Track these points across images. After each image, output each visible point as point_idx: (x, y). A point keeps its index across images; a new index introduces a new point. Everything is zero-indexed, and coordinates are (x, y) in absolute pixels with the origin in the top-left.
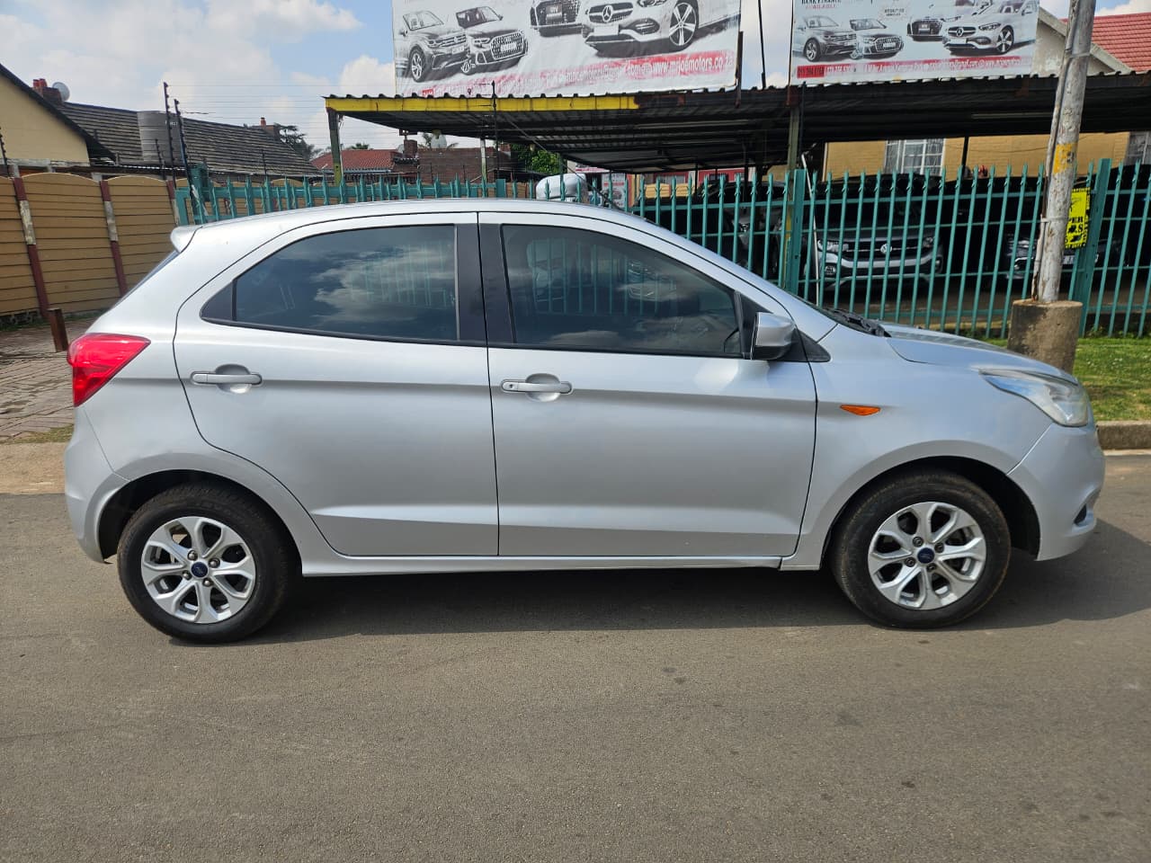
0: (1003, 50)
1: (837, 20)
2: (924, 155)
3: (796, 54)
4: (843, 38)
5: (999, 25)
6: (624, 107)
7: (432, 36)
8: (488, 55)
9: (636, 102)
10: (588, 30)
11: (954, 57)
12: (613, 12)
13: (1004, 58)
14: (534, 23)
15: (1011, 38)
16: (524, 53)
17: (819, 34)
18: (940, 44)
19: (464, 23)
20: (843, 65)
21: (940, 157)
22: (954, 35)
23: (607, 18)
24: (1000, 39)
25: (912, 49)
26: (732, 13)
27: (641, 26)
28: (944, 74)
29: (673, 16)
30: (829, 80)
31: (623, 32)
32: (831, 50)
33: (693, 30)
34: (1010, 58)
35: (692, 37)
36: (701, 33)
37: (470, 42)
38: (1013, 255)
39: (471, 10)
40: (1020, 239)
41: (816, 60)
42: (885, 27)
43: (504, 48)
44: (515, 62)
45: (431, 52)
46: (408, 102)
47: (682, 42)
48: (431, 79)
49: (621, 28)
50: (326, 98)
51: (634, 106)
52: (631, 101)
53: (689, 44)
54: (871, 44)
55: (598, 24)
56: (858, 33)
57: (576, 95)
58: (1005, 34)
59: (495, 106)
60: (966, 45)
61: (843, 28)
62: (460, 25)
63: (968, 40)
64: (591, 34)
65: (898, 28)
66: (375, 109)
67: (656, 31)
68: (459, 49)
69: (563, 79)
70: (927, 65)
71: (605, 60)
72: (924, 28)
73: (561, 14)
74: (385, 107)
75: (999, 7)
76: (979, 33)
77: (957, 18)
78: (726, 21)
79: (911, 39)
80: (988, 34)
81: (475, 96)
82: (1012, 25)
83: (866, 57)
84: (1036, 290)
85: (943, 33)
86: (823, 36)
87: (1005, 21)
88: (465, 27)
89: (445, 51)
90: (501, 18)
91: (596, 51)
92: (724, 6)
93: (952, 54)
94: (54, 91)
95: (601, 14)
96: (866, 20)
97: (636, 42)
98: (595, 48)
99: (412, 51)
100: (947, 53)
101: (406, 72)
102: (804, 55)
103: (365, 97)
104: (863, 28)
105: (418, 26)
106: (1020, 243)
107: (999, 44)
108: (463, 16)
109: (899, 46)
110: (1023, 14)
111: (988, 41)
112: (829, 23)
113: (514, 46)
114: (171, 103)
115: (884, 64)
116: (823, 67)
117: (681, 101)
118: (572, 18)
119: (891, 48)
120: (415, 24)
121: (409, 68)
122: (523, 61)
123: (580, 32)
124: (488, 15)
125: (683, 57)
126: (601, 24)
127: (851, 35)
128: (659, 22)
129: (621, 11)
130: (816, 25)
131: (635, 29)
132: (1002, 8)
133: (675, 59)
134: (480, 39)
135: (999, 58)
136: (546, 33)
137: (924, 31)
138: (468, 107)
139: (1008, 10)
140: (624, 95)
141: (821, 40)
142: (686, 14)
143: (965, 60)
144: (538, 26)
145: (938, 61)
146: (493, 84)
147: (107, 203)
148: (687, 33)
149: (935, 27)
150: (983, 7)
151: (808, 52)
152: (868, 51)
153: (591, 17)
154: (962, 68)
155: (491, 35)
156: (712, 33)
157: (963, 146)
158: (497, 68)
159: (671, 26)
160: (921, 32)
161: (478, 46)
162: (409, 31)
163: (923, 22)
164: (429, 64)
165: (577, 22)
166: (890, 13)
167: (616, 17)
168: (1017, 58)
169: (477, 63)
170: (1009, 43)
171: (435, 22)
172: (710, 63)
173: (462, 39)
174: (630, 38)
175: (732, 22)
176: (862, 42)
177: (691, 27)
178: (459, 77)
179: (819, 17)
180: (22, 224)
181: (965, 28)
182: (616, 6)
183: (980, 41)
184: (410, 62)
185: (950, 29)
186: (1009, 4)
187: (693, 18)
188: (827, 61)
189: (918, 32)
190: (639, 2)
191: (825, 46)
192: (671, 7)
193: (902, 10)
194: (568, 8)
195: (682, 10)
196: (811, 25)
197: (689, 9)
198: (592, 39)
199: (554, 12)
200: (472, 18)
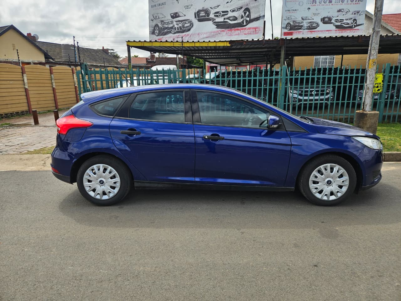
0: (353, 27)
1: (297, 17)
2: (328, 61)
3: (283, 28)
4: (299, 23)
5: (352, 19)
6: (225, 45)
7: (162, 21)
8: (180, 27)
9: (229, 44)
10: (213, 20)
11: (337, 29)
12: (222, 14)
13: (354, 30)
14: (195, 17)
15: (356, 23)
16: (192, 27)
17: (291, 21)
18: (332, 25)
19: (173, 17)
20: (299, 32)
21: (333, 61)
22: (337, 22)
23: (220, 16)
24: (352, 23)
25: (322, 26)
26: (262, 15)
27: (231, 19)
28: (334, 35)
29: (242, 15)
30: (294, 37)
31: (225, 20)
32: (294, 27)
33: (249, 20)
34: (356, 29)
35: (248, 22)
36: (252, 21)
37: (175, 23)
38: (357, 95)
39: (175, 13)
40: (360, 90)
41: (289, 30)
42: (313, 19)
43: (186, 25)
44: (189, 30)
45: (161, 26)
46: (153, 43)
47: (245, 24)
48: (161, 35)
50: (127, 42)
51: (229, 45)
52: (228, 43)
53: (247, 24)
54: (309, 25)
56: (304, 21)
57: (209, 41)
58: (354, 22)
59: (182, 44)
60: (341, 25)
61: (299, 19)
62: (171, 18)
63: (341, 24)
64: (214, 21)
65: (318, 19)
66: (143, 45)
67: (236, 20)
68: (171, 26)
69: (205, 36)
70: (327, 32)
71: (219, 29)
72: (326, 19)
73: (205, 14)
74: (146, 45)
75: (352, 12)
76: (345, 21)
77: (337, 16)
78: (260, 17)
79: (322, 23)
80: (348, 21)
81: (176, 41)
82: (357, 19)
83: (307, 29)
84: (364, 107)
85: (333, 21)
86: (292, 22)
87: (354, 17)
89: (166, 26)
90: (185, 16)
91: (216, 27)
92: (259, 12)
93: (336, 28)
94: (34, 37)
95: (218, 14)
96: (307, 17)
97: (230, 24)
98: (216, 25)
99: (155, 26)
100: (334, 28)
102: (286, 28)
103: (140, 41)
104: (306, 19)
105: (157, 18)
107: (352, 25)
108: (172, 15)
109: (318, 25)
110: (360, 15)
111: (348, 24)
112: (294, 18)
113: (189, 24)
114: (76, 43)
115: (313, 31)
116: (292, 32)
117: (245, 43)
118: (208, 15)
119: (315, 26)
121: (154, 32)
122: (192, 30)
123: (211, 20)
124: (181, 14)
125: (245, 29)
126: (218, 18)
127: (302, 22)
128: (237, 17)
129: (225, 14)
130: (290, 18)
131: (229, 20)
133: (242, 29)
134: (178, 22)
135: (352, 30)
136: (200, 20)
137: (326, 21)
138: (173, 45)
139: (355, 14)
140: (226, 41)
141: (292, 23)
142: (246, 15)
143: (340, 30)
144: (197, 18)
145: (331, 30)
146: (182, 37)
147: (52, 75)
148: (247, 21)
149: (330, 19)
150: (346, 13)
151: (287, 27)
152: (307, 27)
154: (339, 33)
155: (181, 21)
156: (255, 21)
157: (341, 58)
158: (183, 32)
159: (241, 19)
161: (177, 25)
162: (154, 20)
164: (161, 30)
165: (210, 17)
166: (315, 14)
167: (223, 15)
168: (358, 29)
169: (177, 30)
170: (355, 25)
171: (163, 17)
172: (255, 31)
173: (172, 22)
174: (228, 22)
175: (262, 17)
176: (305, 24)
177: (248, 19)
178: (170, 35)
179: (291, 16)
180: (24, 82)
181: (340, 20)
182: (223, 12)
183: (345, 24)
184: (154, 30)
185: (335, 20)
186: (355, 11)
187: (249, 16)
188: (294, 30)
189: (324, 21)
190: (230, 11)
191: (293, 25)
192: (241, 12)
193: (319, 14)
194: (207, 12)
195: (245, 13)
196: (288, 19)
197: (248, 13)
198: (215, 22)
199: (202, 14)
200: (175, 15)
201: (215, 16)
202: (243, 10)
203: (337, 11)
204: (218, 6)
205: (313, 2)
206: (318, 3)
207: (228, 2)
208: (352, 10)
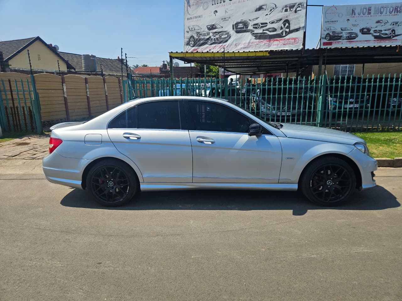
0: (392, 37)
1: (337, 28)
2: (348, 69)
3: (323, 38)
4: (338, 33)
5: (390, 29)
6: (265, 55)
7: (198, 33)
8: (217, 39)
9: (269, 53)
10: (251, 31)
11: (375, 39)
12: (261, 25)
13: (392, 40)
14: (233, 29)
15: (394, 33)
16: (229, 38)
17: (330, 32)
18: (371, 35)
19: (209, 29)
20: (338, 42)
21: (353, 70)
23: (259, 27)
25: (361, 37)
26: (302, 26)
27: (270, 30)
28: (372, 45)
29: (281, 27)
30: (333, 46)
31: (264, 32)
32: (334, 37)
34: (394, 40)
35: (287, 33)
36: (291, 32)
37: (211, 34)
38: (391, 103)
39: (212, 25)
40: (394, 98)
41: (329, 40)
42: (352, 30)
43: (223, 36)
44: (227, 41)
45: (197, 38)
46: (195, 54)
47: (284, 35)
48: (197, 46)
49: (263, 30)
51: (268, 55)
52: (267, 53)
53: (287, 35)
54: (348, 35)
55: (256, 29)
56: (343, 32)
57: (249, 52)
58: (392, 32)
59: (224, 55)
60: (379, 36)
61: (339, 30)
62: (208, 29)
63: (380, 34)
64: (253, 32)
65: (357, 30)
66: (185, 56)
67: (276, 31)
68: (208, 37)
69: (243, 47)
70: (366, 42)
71: (258, 40)
72: (365, 30)
73: (243, 26)
74: (188, 55)
75: (390, 24)
76: (383, 32)
77: (376, 27)
79: (361, 34)
80: (387, 32)
81: (211, 52)
82: (395, 29)
83: (346, 39)
85: (372, 32)
87: (392, 28)
88: (210, 30)
89: (202, 37)
90: (222, 27)
91: (255, 38)
92: (299, 24)
93: (374, 38)
95: (257, 26)
96: (346, 28)
97: (268, 35)
98: (255, 37)
99: (190, 37)
100: (373, 38)
101: (188, 44)
102: (325, 38)
104: (345, 30)
105: (193, 29)
106: (393, 99)
107: (390, 35)
108: (209, 27)
109: (357, 36)
110: (398, 26)
111: (386, 34)
112: (334, 29)
113: (226, 36)
115: (352, 41)
116: (331, 42)
117: (284, 53)
118: (247, 27)
119: (354, 36)
120: (192, 29)
121: (189, 42)
122: (229, 41)
123: (249, 32)
124: (218, 26)
125: (284, 39)
126: (257, 29)
127: (341, 33)
128: (276, 28)
129: (264, 25)
130: (330, 29)
131: (268, 31)
132: (391, 24)
133: (281, 40)
134: (215, 34)
135: (390, 40)
136: (237, 32)
139: (393, 25)
141: (331, 34)
142: (286, 26)
143: (379, 40)
144: (235, 30)
145: (370, 41)
147: (87, 84)
148: (286, 32)
149: (369, 30)
150: (385, 24)
151: (327, 38)
152: (346, 37)
153: (253, 27)
154: (378, 43)
155: (219, 32)
156: (295, 32)
158: (220, 43)
159: (281, 30)
160: (364, 32)
161: (214, 36)
162: (190, 31)
163: (365, 28)
164: (196, 41)
165: (248, 29)
166: (354, 25)
167: (262, 27)
168: (396, 40)
169: (213, 41)
170: (394, 35)
171: (199, 28)
172: (294, 41)
173: (208, 34)
174: (267, 33)
175: (301, 28)
176: (344, 35)
177: (288, 30)
178: (206, 46)
179: (330, 27)
180: (64, 91)
181: (379, 30)
182: (262, 24)
183: (384, 34)
184: (190, 41)
185: (374, 31)
186: (394, 22)
187: (288, 27)
188: (333, 40)
189: (363, 31)
190: (270, 22)
191: (332, 36)
192: (281, 24)
193: (358, 25)
194: (245, 24)
195: (284, 25)
196: (328, 29)
197: (287, 24)
198: (253, 34)
199: (241, 26)
200: (212, 27)
201: (254, 28)
202: (282, 21)
203: (375, 22)
204: (257, 18)
205: (352, 13)
206: (357, 14)
207: (267, 15)
208: (390, 22)
